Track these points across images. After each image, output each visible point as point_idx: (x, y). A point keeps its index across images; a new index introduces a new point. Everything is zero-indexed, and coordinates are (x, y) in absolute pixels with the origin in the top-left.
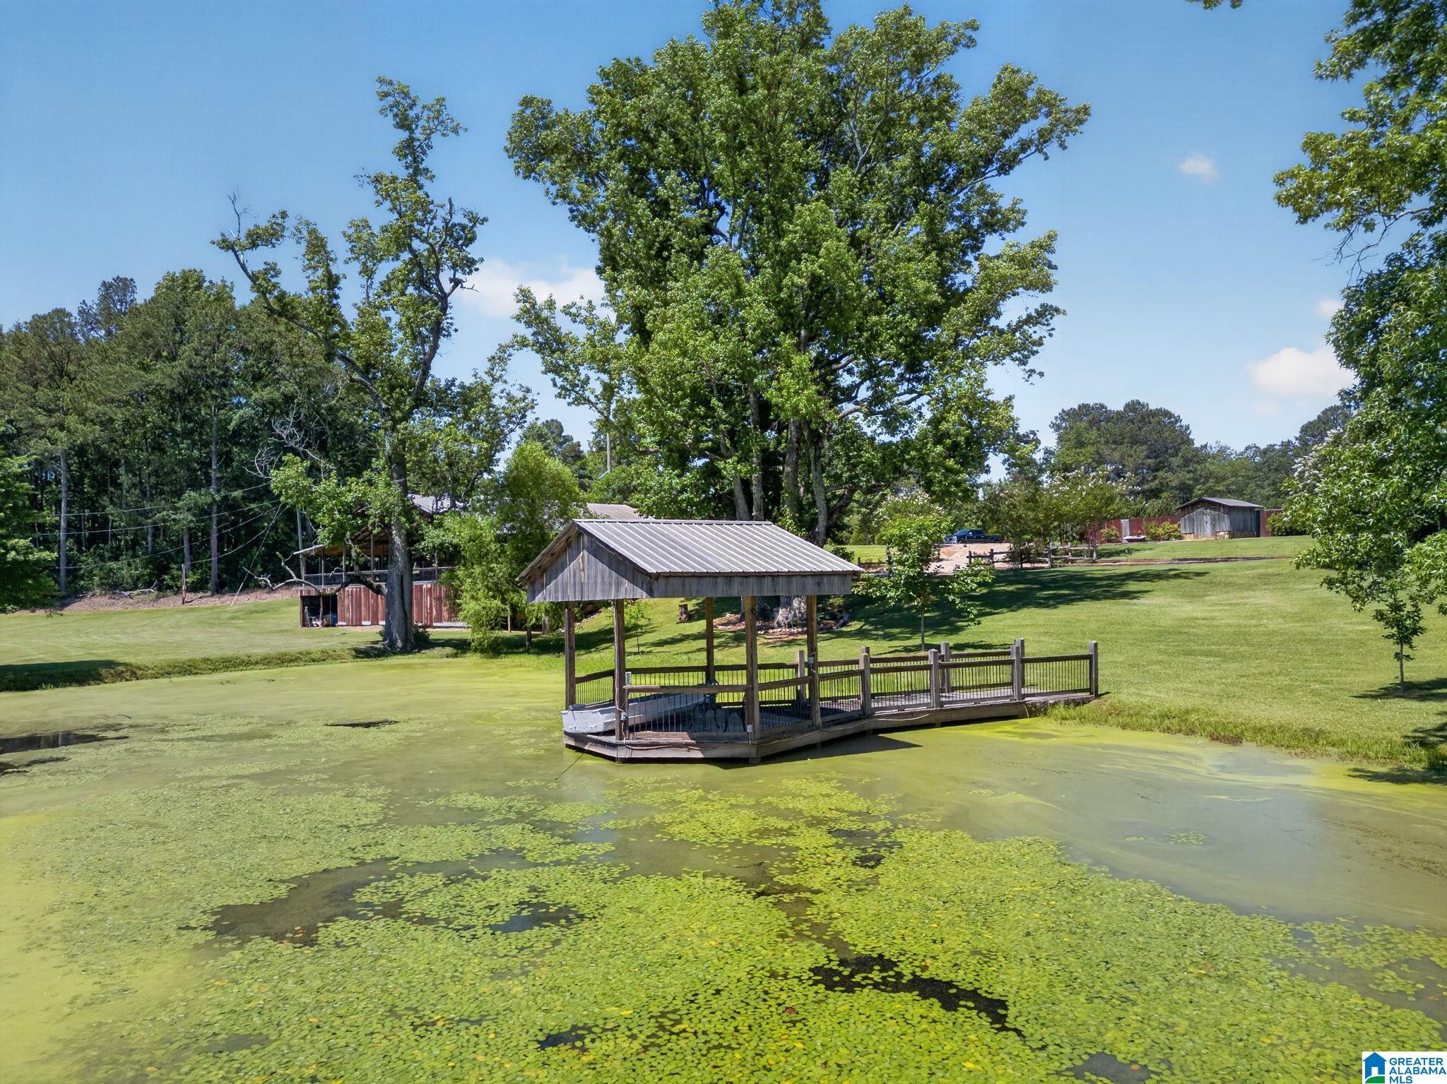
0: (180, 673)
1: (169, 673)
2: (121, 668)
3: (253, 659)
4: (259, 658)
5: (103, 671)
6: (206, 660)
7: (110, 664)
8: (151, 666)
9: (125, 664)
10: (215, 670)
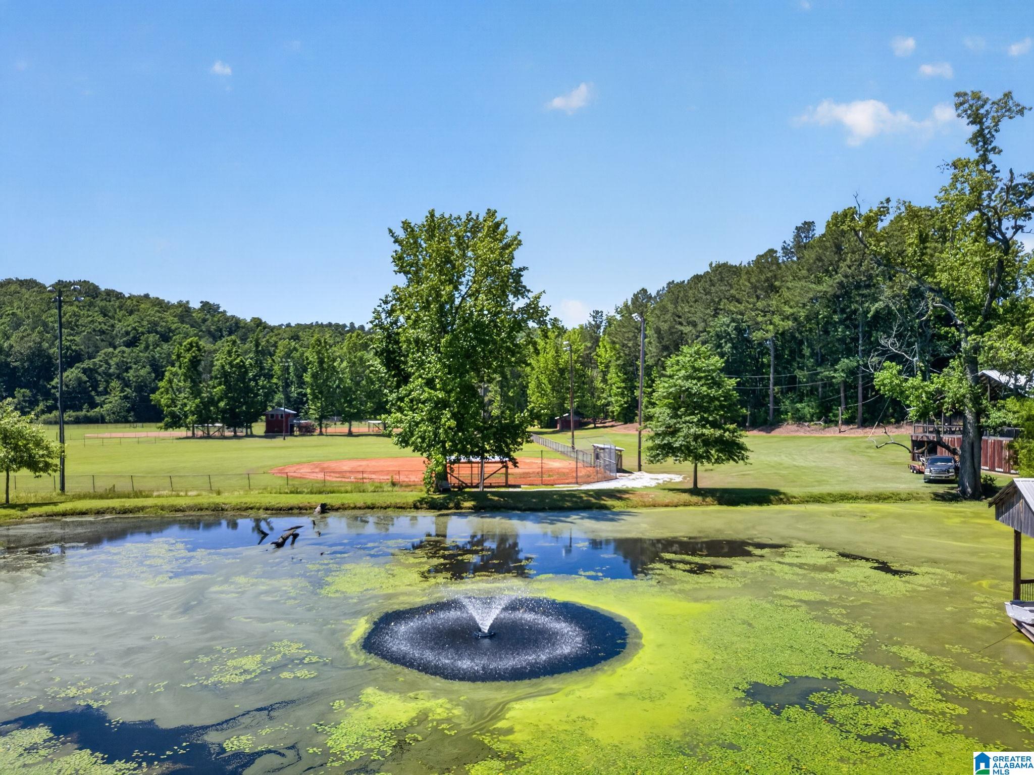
0: (813, 501)
1: (807, 502)
2: (782, 496)
3: (860, 495)
4: (863, 495)
5: (772, 497)
6: (829, 494)
7: (776, 493)
8: (797, 496)
9: (784, 494)
10: (834, 501)
